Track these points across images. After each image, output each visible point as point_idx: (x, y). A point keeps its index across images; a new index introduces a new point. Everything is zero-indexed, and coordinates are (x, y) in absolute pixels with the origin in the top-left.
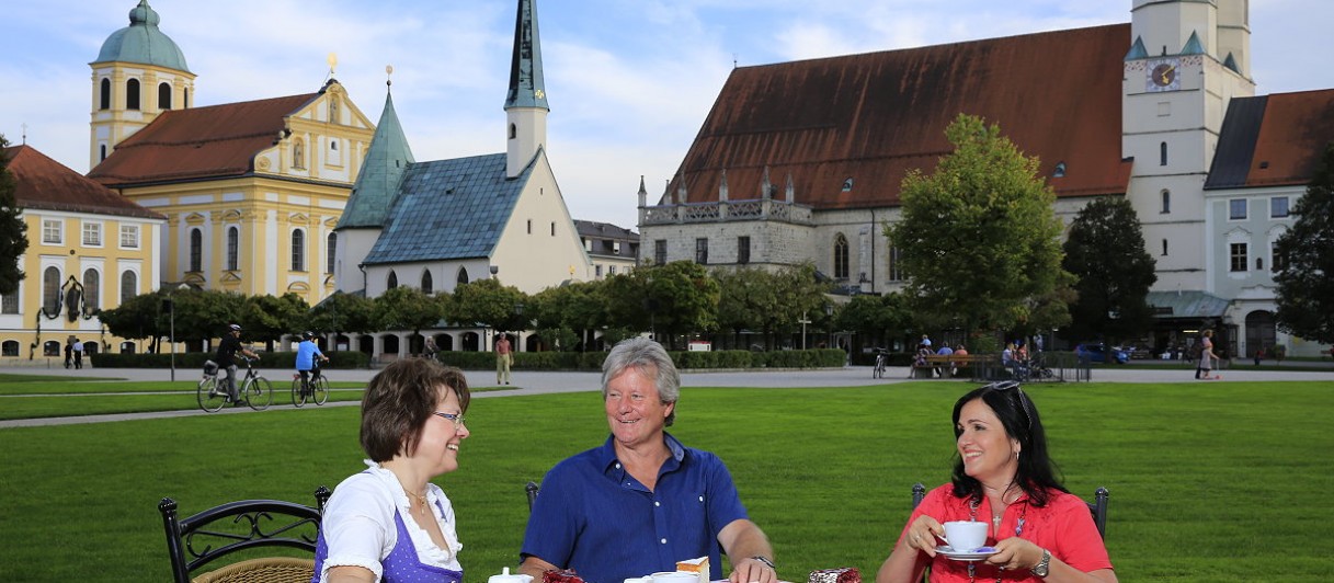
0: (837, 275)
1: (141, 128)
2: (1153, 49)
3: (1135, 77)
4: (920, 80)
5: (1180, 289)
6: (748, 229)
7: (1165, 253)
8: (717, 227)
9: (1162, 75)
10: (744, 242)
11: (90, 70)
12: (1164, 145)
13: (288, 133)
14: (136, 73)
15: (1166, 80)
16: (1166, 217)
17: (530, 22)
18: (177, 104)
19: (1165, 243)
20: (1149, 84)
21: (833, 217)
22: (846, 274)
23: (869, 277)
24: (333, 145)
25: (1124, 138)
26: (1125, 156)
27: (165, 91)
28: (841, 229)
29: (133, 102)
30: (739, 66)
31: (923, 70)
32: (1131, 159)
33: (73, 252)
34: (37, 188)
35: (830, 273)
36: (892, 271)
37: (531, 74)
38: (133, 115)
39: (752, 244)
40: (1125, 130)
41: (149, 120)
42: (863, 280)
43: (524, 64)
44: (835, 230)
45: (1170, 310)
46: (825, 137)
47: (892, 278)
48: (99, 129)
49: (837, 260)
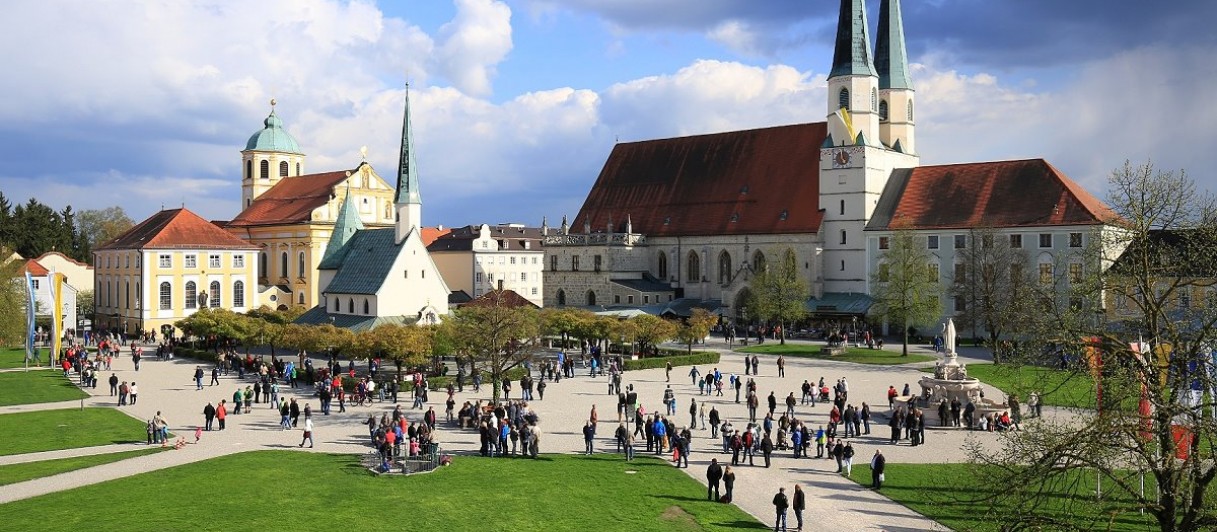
0: (660, 276)
1: (269, 188)
2: (836, 142)
3: (827, 158)
4: (715, 155)
5: (850, 291)
6: (601, 250)
7: (843, 269)
8: (584, 248)
9: (842, 159)
10: (598, 259)
11: (242, 155)
12: (843, 202)
13: (334, 197)
14: (266, 157)
15: (844, 161)
16: (844, 247)
17: (407, 152)
18: (292, 173)
19: (843, 262)
20: (834, 163)
21: (659, 241)
22: (665, 276)
23: (676, 278)
24: (365, 200)
25: (820, 197)
26: (820, 208)
27: (284, 166)
28: (662, 248)
29: (265, 174)
30: (619, 142)
31: (718, 148)
32: (824, 210)
33: (203, 272)
34: (184, 236)
35: (656, 275)
36: (690, 275)
37: (408, 183)
38: (265, 181)
39: (602, 259)
40: (820, 192)
41: (274, 183)
42: (672, 281)
43: (404, 176)
44: (659, 248)
45: (834, 308)
46: (659, 189)
47: (690, 279)
48: (246, 189)
49: (660, 266)
